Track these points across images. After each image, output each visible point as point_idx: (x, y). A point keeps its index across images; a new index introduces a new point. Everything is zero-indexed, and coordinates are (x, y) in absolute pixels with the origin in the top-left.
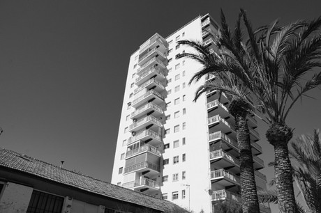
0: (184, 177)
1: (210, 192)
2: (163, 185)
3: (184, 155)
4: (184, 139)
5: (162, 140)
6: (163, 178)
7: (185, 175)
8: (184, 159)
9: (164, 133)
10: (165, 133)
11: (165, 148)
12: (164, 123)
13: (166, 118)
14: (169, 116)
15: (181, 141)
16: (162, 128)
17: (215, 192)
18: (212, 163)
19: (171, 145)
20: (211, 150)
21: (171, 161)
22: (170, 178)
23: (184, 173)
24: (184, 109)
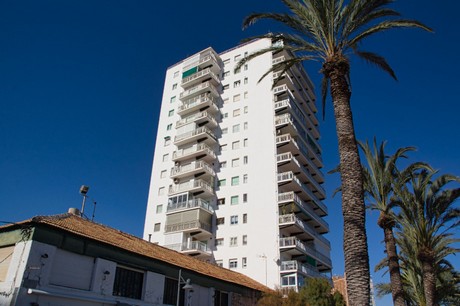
0: (245, 243)
1: (279, 263)
2: (216, 250)
3: (245, 215)
4: (245, 196)
5: (215, 193)
6: (216, 241)
7: (247, 239)
8: (245, 221)
9: (217, 184)
10: (219, 184)
11: (218, 204)
12: (217, 170)
13: (220, 165)
14: (225, 162)
15: (241, 198)
16: (215, 177)
17: (285, 263)
18: (282, 228)
19: (227, 201)
20: (281, 213)
21: (227, 221)
22: (227, 242)
23: (244, 237)
24: (246, 157)
